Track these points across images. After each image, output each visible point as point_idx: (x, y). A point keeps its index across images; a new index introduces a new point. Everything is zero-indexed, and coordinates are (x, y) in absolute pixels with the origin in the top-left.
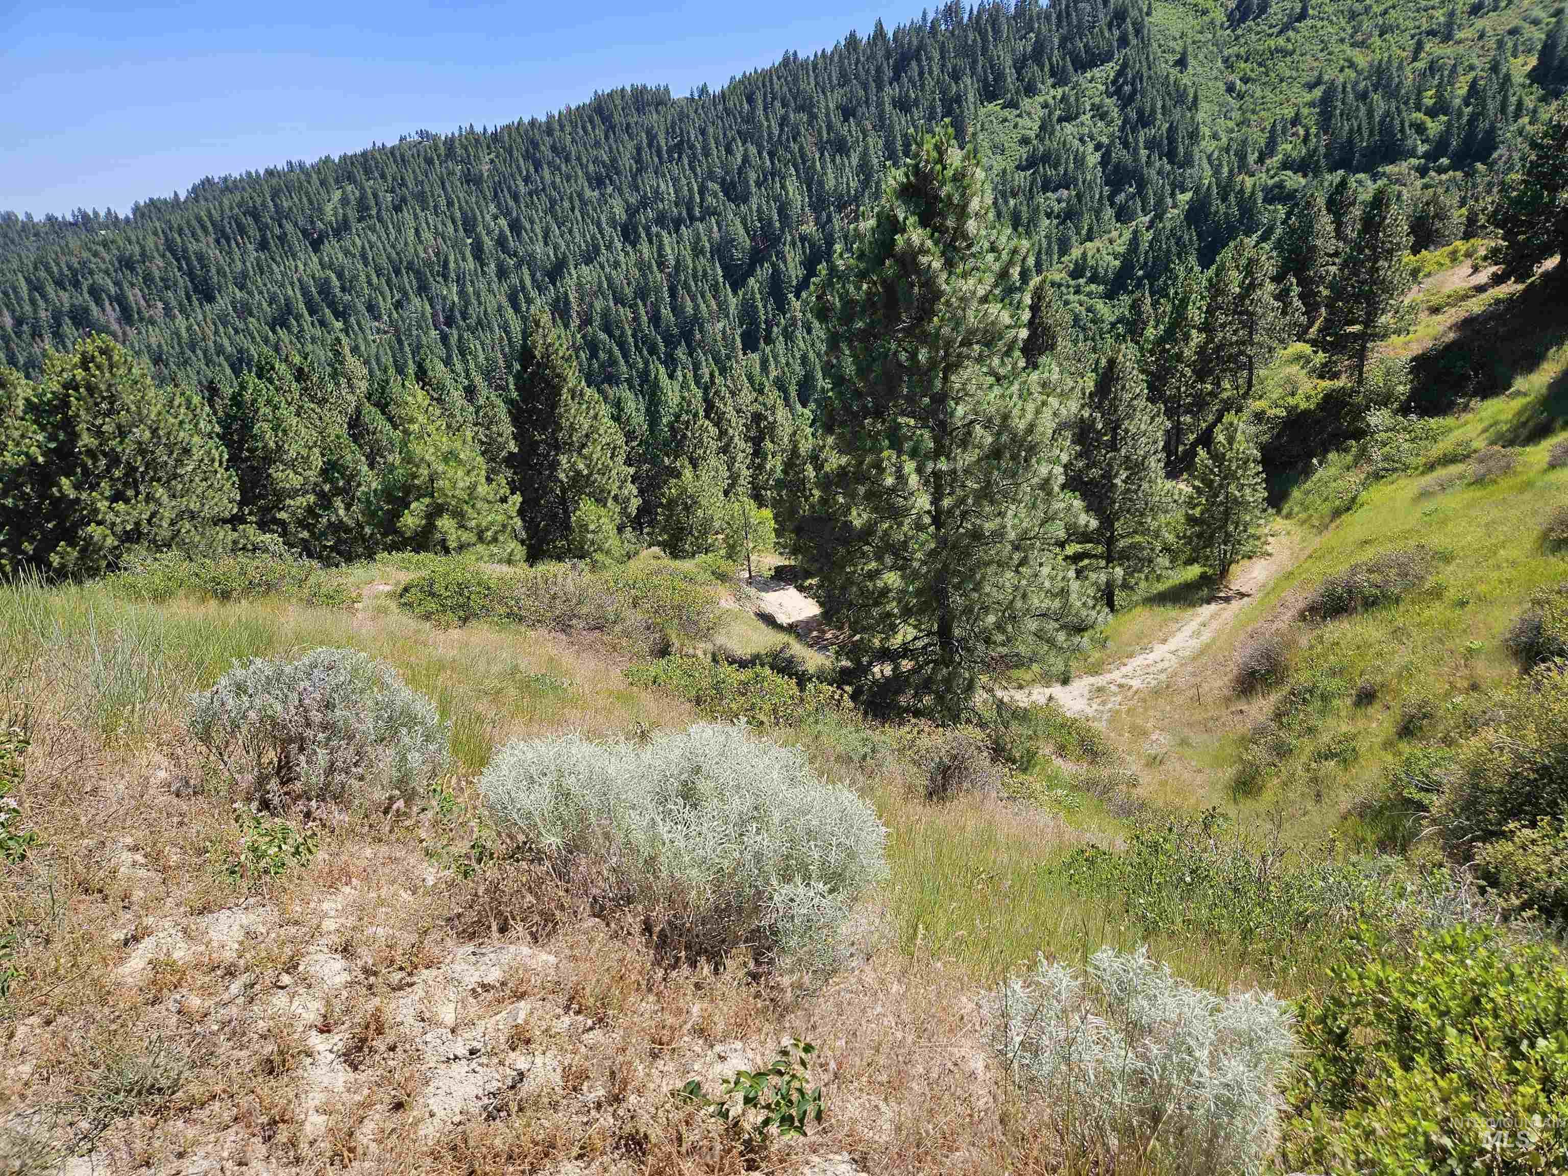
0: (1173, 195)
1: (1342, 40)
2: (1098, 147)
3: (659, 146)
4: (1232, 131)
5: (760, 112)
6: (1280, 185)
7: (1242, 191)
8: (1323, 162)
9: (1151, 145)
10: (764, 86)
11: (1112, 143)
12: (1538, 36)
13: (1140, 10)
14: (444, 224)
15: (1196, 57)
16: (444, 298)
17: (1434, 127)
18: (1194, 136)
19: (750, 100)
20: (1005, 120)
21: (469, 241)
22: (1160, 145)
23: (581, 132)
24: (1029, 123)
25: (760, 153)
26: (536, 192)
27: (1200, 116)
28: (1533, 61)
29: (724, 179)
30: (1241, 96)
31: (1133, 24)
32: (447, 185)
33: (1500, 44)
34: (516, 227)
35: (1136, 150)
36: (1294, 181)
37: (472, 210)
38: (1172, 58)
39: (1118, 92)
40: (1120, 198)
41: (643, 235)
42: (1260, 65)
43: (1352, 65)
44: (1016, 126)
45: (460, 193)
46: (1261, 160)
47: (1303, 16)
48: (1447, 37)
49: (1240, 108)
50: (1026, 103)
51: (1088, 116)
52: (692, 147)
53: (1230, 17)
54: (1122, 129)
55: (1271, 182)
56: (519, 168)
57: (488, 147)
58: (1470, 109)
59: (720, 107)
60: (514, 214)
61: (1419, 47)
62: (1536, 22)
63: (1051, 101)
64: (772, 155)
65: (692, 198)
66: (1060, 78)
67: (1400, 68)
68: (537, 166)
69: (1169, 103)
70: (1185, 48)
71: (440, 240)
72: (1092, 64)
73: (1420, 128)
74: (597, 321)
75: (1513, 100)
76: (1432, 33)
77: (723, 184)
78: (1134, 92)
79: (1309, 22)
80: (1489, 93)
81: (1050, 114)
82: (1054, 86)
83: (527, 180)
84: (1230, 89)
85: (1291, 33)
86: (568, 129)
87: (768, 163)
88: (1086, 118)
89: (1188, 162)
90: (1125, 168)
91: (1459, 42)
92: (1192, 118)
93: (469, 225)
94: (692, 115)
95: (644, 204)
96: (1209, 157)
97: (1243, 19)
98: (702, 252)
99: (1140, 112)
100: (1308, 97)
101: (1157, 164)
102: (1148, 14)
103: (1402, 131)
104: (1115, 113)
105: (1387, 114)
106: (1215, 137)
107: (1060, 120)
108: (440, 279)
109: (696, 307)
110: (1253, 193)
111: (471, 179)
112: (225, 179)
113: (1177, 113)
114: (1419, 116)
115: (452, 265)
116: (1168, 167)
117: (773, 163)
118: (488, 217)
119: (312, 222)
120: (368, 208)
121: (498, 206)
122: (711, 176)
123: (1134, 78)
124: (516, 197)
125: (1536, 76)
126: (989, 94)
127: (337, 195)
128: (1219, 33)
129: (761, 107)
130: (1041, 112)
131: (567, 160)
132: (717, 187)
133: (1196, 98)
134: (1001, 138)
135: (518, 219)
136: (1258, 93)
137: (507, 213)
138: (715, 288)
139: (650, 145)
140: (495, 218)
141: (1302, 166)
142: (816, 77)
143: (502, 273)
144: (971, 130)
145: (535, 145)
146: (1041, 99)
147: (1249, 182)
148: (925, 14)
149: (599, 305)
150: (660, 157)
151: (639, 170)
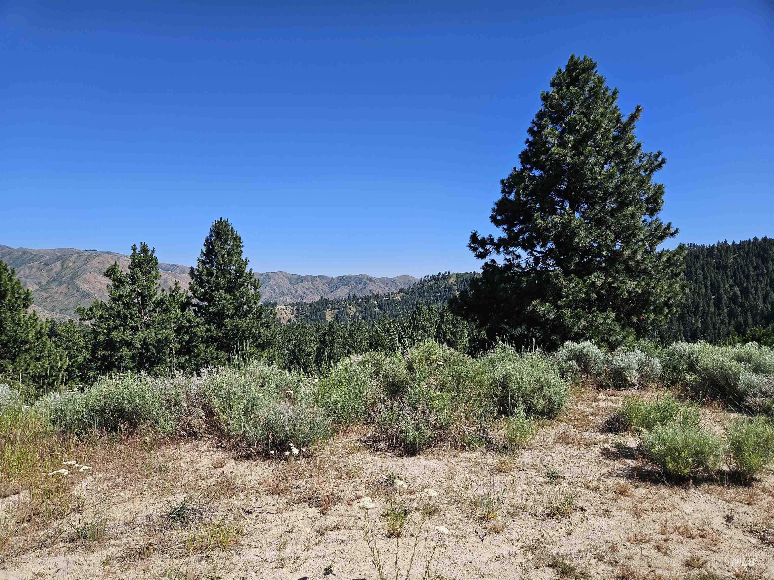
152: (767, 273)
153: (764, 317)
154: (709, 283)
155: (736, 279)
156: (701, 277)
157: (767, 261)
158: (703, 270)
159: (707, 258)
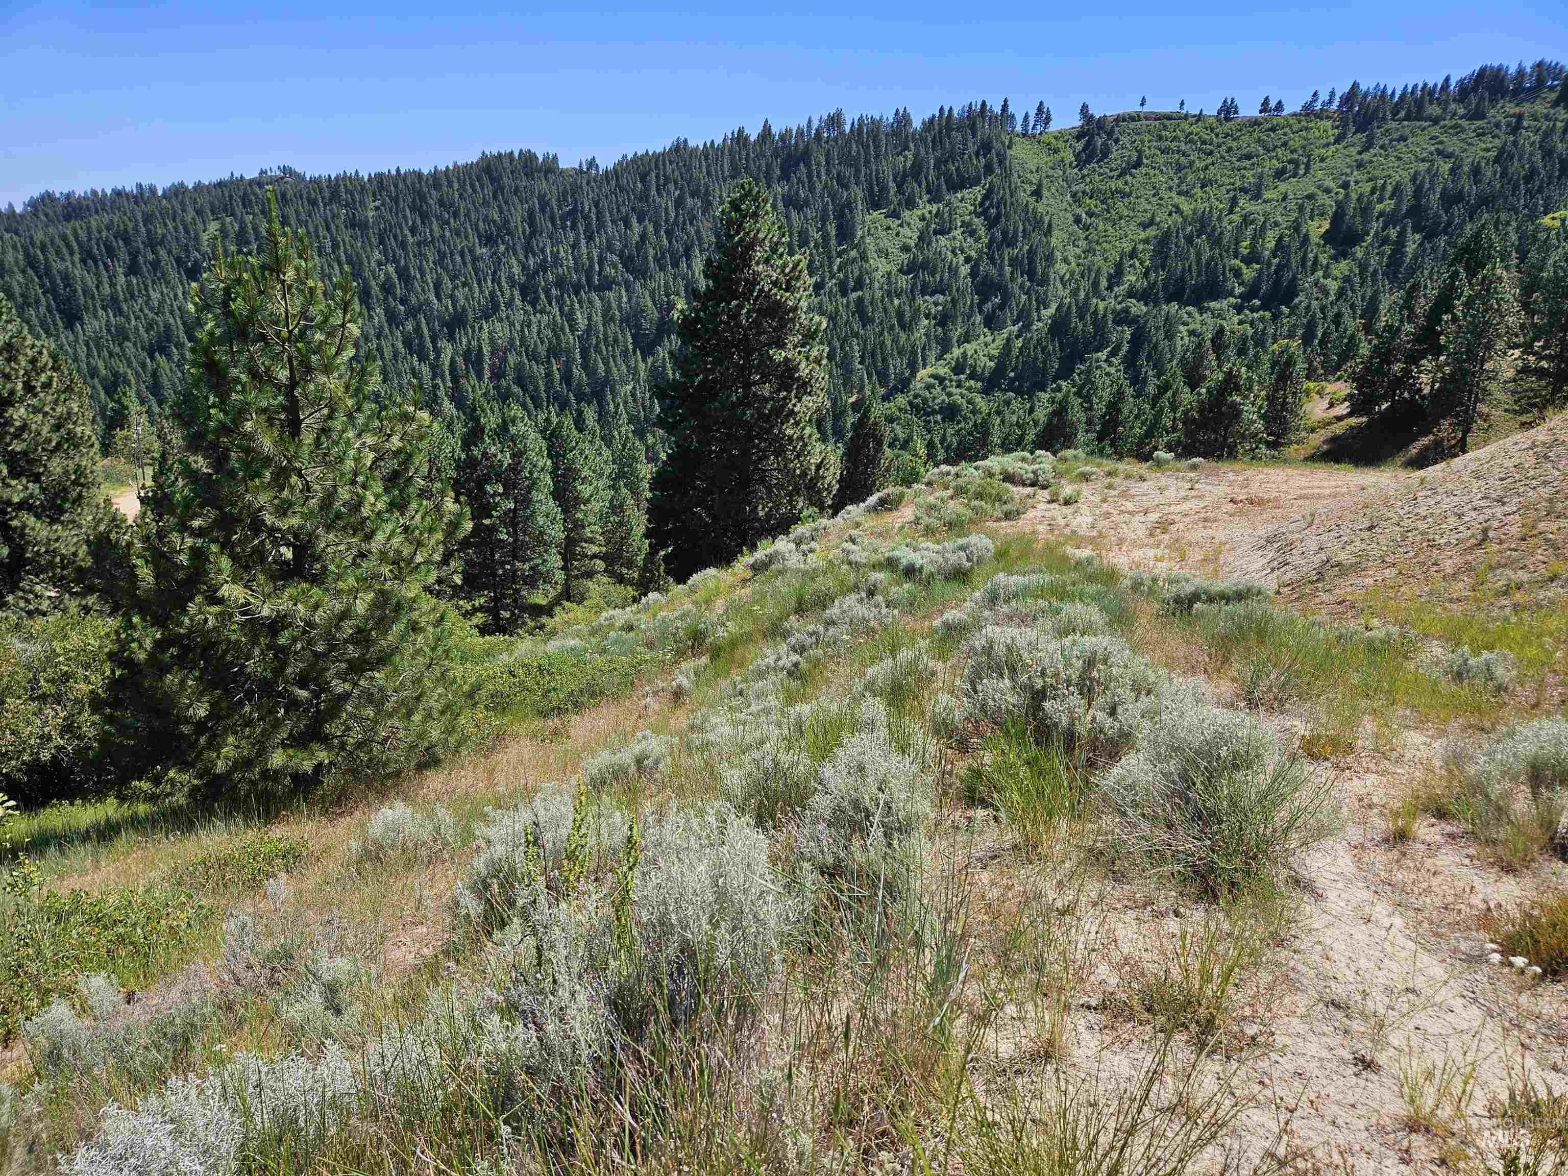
0: (1038, 310)
1: (1170, 189)
2: (968, 260)
3: (552, 213)
4: (1079, 257)
5: (653, 192)
6: (1126, 311)
7: (1095, 313)
8: (1161, 294)
9: (1014, 263)
10: (657, 167)
11: (980, 258)
12: (1329, 203)
13: (1003, 143)
14: (329, 265)
15: (1049, 189)
17: (1248, 273)
18: (1049, 258)
19: (644, 177)
20: (889, 228)
21: (355, 284)
22: (1021, 263)
23: (470, 190)
24: (910, 234)
25: (657, 232)
26: (424, 243)
27: (1054, 241)
28: (1326, 225)
29: (622, 252)
30: (1086, 228)
31: (997, 155)
32: (333, 227)
33: (1301, 209)
34: (403, 274)
35: (1002, 267)
36: (1138, 308)
37: (357, 254)
38: (1029, 188)
39: (984, 213)
40: (988, 307)
41: (543, 296)
42: (1102, 202)
43: (1178, 210)
44: (898, 234)
45: (345, 236)
46: (1110, 288)
47: (1138, 164)
48: (1257, 196)
49: (1086, 238)
50: (906, 214)
51: (959, 231)
52: (586, 217)
53: (1077, 156)
54: (989, 246)
55: (1119, 307)
56: (405, 217)
57: (374, 195)
58: (1276, 261)
59: (613, 183)
60: (403, 263)
61: (1234, 202)
62: (1328, 191)
63: (928, 216)
64: (669, 234)
65: (591, 267)
66: (935, 196)
67: (1219, 219)
68: (424, 217)
69: (1029, 228)
70: (1040, 181)
72: (962, 187)
73: (1237, 273)
74: (511, 375)
75: (1311, 256)
76: (1244, 190)
77: (621, 256)
78: (998, 216)
79: (1143, 170)
80: (1293, 249)
81: (928, 226)
82: (929, 202)
83: (413, 231)
84: (1078, 220)
85: (1128, 177)
86: (456, 185)
87: (665, 242)
88: (957, 233)
89: (1044, 281)
90: (992, 280)
91: (1265, 202)
92: (1049, 243)
93: (354, 268)
94: (585, 188)
95: (543, 267)
96: (1062, 278)
97: (1088, 161)
98: (612, 319)
99: (1005, 233)
100: (1143, 235)
101: (1020, 280)
102: (1010, 147)
103: (1224, 273)
104: (982, 232)
105: (1212, 258)
106: (1066, 261)
107: (936, 233)
109: (608, 371)
110: (1105, 316)
111: (356, 224)
112: (68, 196)
113: (1036, 237)
114: (1236, 262)
116: (1028, 284)
117: (670, 242)
118: (373, 263)
119: (187, 251)
120: (248, 243)
121: (385, 253)
122: (610, 248)
123: (999, 203)
124: (403, 245)
125: (1328, 237)
126: (874, 202)
127: (213, 227)
128: (1069, 171)
129: (654, 188)
130: (920, 225)
131: (456, 215)
132: (615, 258)
133: (1050, 225)
134: (885, 243)
135: (406, 268)
136: (1101, 227)
137: (393, 260)
138: (625, 354)
139: (543, 210)
140: (381, 264)
141: (1144, 296)
142: (708, 166)
143: (392, 319)
144: (860, 233)
145: (423, 198)
146: (919, 213)
147: (1101, 305)
148: (810, 121)
149: (512, 359)
150: (554, 224)
151: (533, 234)
152: (432, 241)
153: (445, 324)
154: (344, 257)
155: (385, 250)
157: (429, 219)
158: (328, 229)
159: (330, 204)
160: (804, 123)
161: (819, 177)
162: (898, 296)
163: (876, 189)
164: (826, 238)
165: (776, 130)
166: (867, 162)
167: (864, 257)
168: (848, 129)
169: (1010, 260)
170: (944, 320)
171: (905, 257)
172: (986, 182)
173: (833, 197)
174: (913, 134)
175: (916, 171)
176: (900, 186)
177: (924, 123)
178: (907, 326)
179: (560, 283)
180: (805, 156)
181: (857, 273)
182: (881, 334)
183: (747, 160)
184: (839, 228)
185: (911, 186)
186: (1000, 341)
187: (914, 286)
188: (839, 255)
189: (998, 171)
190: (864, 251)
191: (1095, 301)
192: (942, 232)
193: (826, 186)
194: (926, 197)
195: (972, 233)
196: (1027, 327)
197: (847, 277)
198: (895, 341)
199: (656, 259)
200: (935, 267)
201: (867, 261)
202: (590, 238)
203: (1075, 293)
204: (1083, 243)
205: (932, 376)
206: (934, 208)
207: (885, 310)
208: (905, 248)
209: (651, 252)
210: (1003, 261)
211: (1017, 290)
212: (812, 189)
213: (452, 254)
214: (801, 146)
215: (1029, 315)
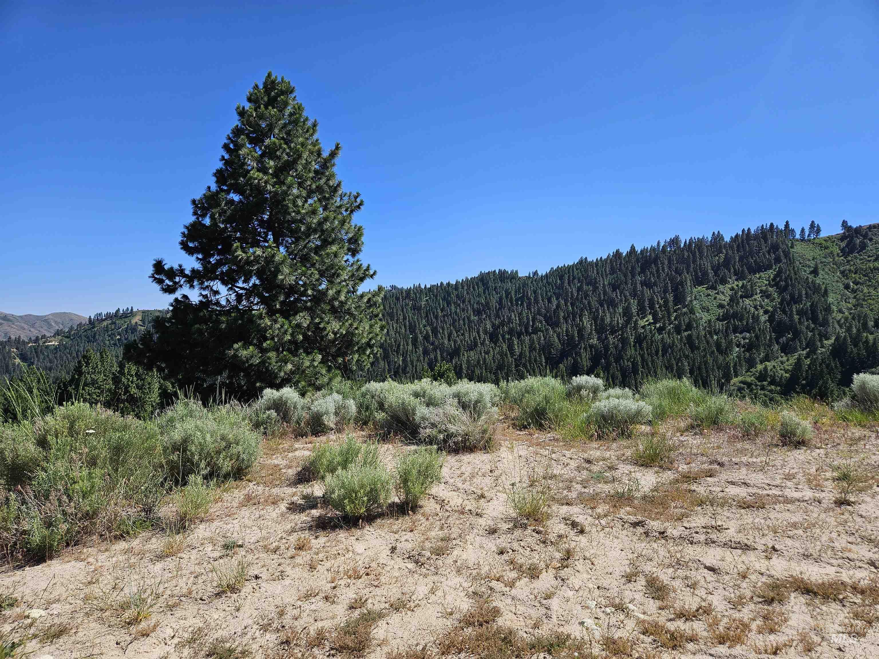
0: (821, 340)
2: (766, 312)
3: (511, 297)
4: (851, 309)
5: (566, 284)
7: (867, 342)
9: (800, 313)
10: (569, 272)
11: (775, 310)
13: (787, 245)
14: (400, 327)
15: (823, 270)
16: (395, 362)
18: (828, 309)
19: (561, 278)
20: (709, 295)
21: (411, 336)
22: (806, 314)
23: (472, 290)
24: (723, 298)
25: (566, 303)
26: (447, 315)
27: (830, 300)
29: (546, 315)
30: (854, 291)
31: (783, 252)
32: (405, 310)
34: (435, 331)
35: (791, 316)
37: (414, 322)
38: (808, 270)
39: (777, 285)
40: (783, 340)
41: (501, 339)
42: (865, 276)
44: (715, 299)
45: (410, 313)
46: (876, 326)
49: (855, 298)
50: (721, 287)
51: (759, 296)
52: (529, 299)
53: (842, 251)
54: (781, 303)
56: (439, 304)
57: (426, 294)
59: (545, 281)
60: (435, 325)
63: (736, 287)
64: (572, 305)
65: (528, 323)
66: (740, 276)
69: (809, 292)
70: (816, 265)
71: (397, 335)
72: (759, 270)
77: (545, 317)
78: (787, 286)
81: (736, 293)
82: (737, 280)
83: (442, 310)
84: (847, 287)
86: (465, 287)
87: (570, 309)
88: (758, 297)
89: (825, 323)
90: (785, 324)
92: (826, 301)
93: (412, 329)
94: (530, 285)
95: (502, 324)
96: (838, 322)
97: (851, 252)
98: (534, 349)
99: (792, 296)
101: (806, 323)
102: (792, 247)
104: (776, 295)
106: (840, 311)
107: (742, 297)
108: (395, 353)
111: (416, 308)
113: (816, 297)
115: (401, 347)
116: (813, 326)
117: (573, 309)
118: (421, 326)
121: (427, 321)
122: (539, 313)
123: (786, 278)
124: (436, 317)
126: (698, 282)
128: (837, 258)
129: (567, 281)
130: (730, 293)
131: (464, 302)
132: (542, 318)
133: (826, 290)
134: (706, 303)
135: (436, 327)
136: (866, 290)
137: (432, 324)
139: (507, 297)
140: (425, 326)
142: (598, 270)
143: (426, 352)
144: (689, 299)
145: (449, 294)
146: (730, 286)
147: (871, 337)
148: (658, 243)
150: (511, 302)
151: (500, 309)
152: (451, 315)
153: (449, 354)
154: (407, 323)
155: (428, 320)
156: (401, 317)
157: (451, 304)
158: (402, 311)
159: (405, 299)
160: (655, 244)
161: (663, 270)
162: (716, 334)
163: (700, 274)
164: (666, 302)
165: (638, 249)
166: (694, 261)
167: (692, 311)
168: (682, 245)
169: (797, 311)
170: (749, 347)
171: (721, 311)
172: (776, 267)
173: (672, 280)
174: (725, 245)
175: (727, 263)
176: (716, 274)
177: (732, 238)
178: (724, 351)
179: (511, 332)
180: (655, 261)
181: (687, 320)
182: (705, 356)
183: (620, 265)
184: (676, 297)
185: (723, 271)
186: (793, 360)
187: (727, 328)
188: (675, 311)
189: (784, 261)
190: (692, 309)
191: (865, 334)
192: (747, 295)
193: (668, 274)
194: (734, 278)
195: (768, 297)
196: (813, 351)
197: (680, 323)
198: (715, 360)
199: (564, 318)
200: (742, 316)
201: (694, 314)
202: (529, 308)
203: (849, 330)
204: (853, 301)
205: (741, 382)
206: (740, 284)
207: (708, 342)
208: (721, 306)
209: (562, 314)
210: (792, 311)
211: (804, 329)
212: (659, 277)
213: (459, 320)
214: (653, 255)
215: (814, 344)
